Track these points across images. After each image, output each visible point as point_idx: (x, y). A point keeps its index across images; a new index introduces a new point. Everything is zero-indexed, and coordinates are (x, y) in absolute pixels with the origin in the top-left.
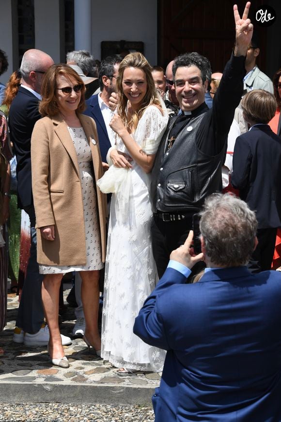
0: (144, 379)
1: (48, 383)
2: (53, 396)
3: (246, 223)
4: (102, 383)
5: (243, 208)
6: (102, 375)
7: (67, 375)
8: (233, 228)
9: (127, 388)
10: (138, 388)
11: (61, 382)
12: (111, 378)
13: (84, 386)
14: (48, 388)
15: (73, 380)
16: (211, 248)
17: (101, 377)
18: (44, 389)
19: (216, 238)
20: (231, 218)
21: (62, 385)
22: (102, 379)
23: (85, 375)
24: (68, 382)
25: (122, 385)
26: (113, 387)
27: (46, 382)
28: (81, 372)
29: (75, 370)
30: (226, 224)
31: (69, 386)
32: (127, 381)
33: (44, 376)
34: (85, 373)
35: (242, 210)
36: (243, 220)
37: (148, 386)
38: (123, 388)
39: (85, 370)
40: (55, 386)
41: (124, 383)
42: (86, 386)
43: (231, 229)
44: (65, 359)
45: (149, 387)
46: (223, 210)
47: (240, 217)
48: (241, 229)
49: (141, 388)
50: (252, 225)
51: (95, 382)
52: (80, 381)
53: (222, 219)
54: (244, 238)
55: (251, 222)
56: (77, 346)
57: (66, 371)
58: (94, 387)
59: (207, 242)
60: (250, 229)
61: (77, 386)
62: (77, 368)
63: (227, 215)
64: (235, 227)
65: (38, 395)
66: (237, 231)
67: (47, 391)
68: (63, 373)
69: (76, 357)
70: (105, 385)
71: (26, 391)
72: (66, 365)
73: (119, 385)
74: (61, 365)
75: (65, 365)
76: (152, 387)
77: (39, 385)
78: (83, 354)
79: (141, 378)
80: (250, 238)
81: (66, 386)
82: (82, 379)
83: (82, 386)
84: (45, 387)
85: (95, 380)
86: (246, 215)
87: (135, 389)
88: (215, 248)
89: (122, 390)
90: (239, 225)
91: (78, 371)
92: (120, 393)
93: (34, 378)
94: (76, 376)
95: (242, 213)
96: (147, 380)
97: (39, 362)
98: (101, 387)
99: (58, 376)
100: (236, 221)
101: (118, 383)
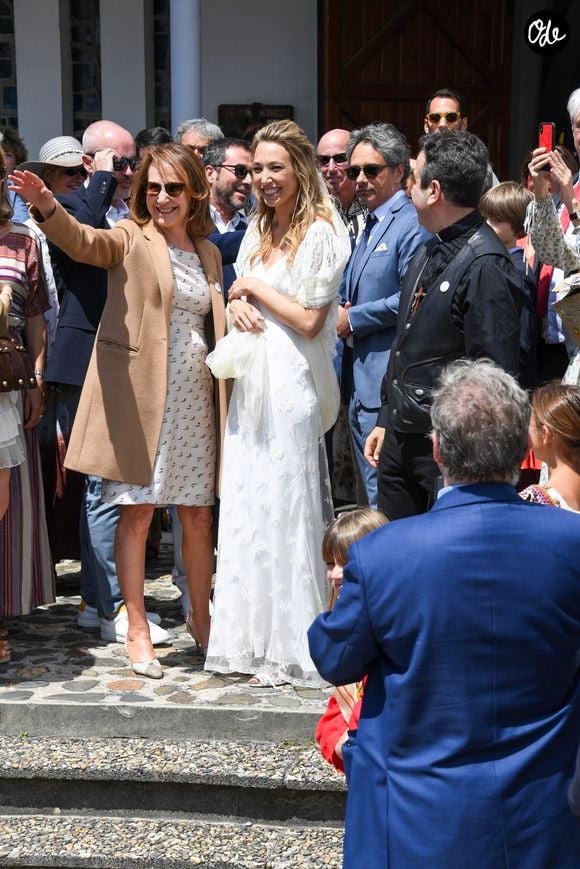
0: (295, 698)
1: (127, 704)
2: (136, 726)
3: (511, 406)
4: (220, 704)
5: (506, 382)
6: (222, 691)
7: (159, 691)
8: (487, 413)
9: (265, 713)
10: (285, 713)
11: (150, 702)
12: (237, 695)
13: (189, 711)
14: (127, 712)
15: (170, 699)
16: (449, 449)
17: (218, 694)
18: (119, 715)
19: (458, 430)
20: (485, 398)
21: (152, 709)
22: (220, 698)
23: (191, 692)
24: (160, 702)
25: (255, 707)
26: (240, 712)
27: (122, 703)
28: (184, 686)
29: (174, 682)
30: (475, 405)
31: (164, 709)
32: (264, 701)
33: (120, 692)
34: (191, 687)
35: (504, 384)
36: (506, 402)
37: (301, 710)
38: (257, 713)
39: (191, 683)
40: (138, 710)
41: (260, 704)
42: (193, 710)
43: (483, 415)
44: (157, 663)
45: (304, 712)
46: (472, 384)
47: (501, 396)
48: (501, 416)
49: (289, 714)
50: (522, 411)
51: (208, 702)
52: (182, 702)
53: (470, 398)
54: (506, 433)
55: (519, 405)
56: (176, 640)
57: (158, 683)
58: (206, 711)
59: (441, 439)
60: (517, 417)
61: (177, 709)
62: (177, 679)
63: (478, 393)
64: (491, 414)
65: (109, 725)
66: (494, 420)
67: (124, 718)
68: (152, 688)
69: (176, 659)
70: (227, 708)
71: (88, 719)
72: (159, 674)
73: (250, 709)
74: (149, 673)
75: (156, 673)
76: (308, 712)
77: (110, 707)
78: (188, 654)
79: (289, 697)
80: (518, 433)
81: (157, 709)
82: (186, 697)
83: (186, 709)
84: (121, 711)
85: (207, 698)
86: (510, 394)
87: (278, 715)
88: (456, 448)
89: (255, 717)
90: (498, 409)
91: (179, 684)
92: (251, 721)
93: (102, 696)
94: (176, 692)
95: (504, 389)
96: (300, 699)
97: (112, 668)
98: (219, 712)
99: (143, 692)
100: (494, 403)
101: (250, 704)
